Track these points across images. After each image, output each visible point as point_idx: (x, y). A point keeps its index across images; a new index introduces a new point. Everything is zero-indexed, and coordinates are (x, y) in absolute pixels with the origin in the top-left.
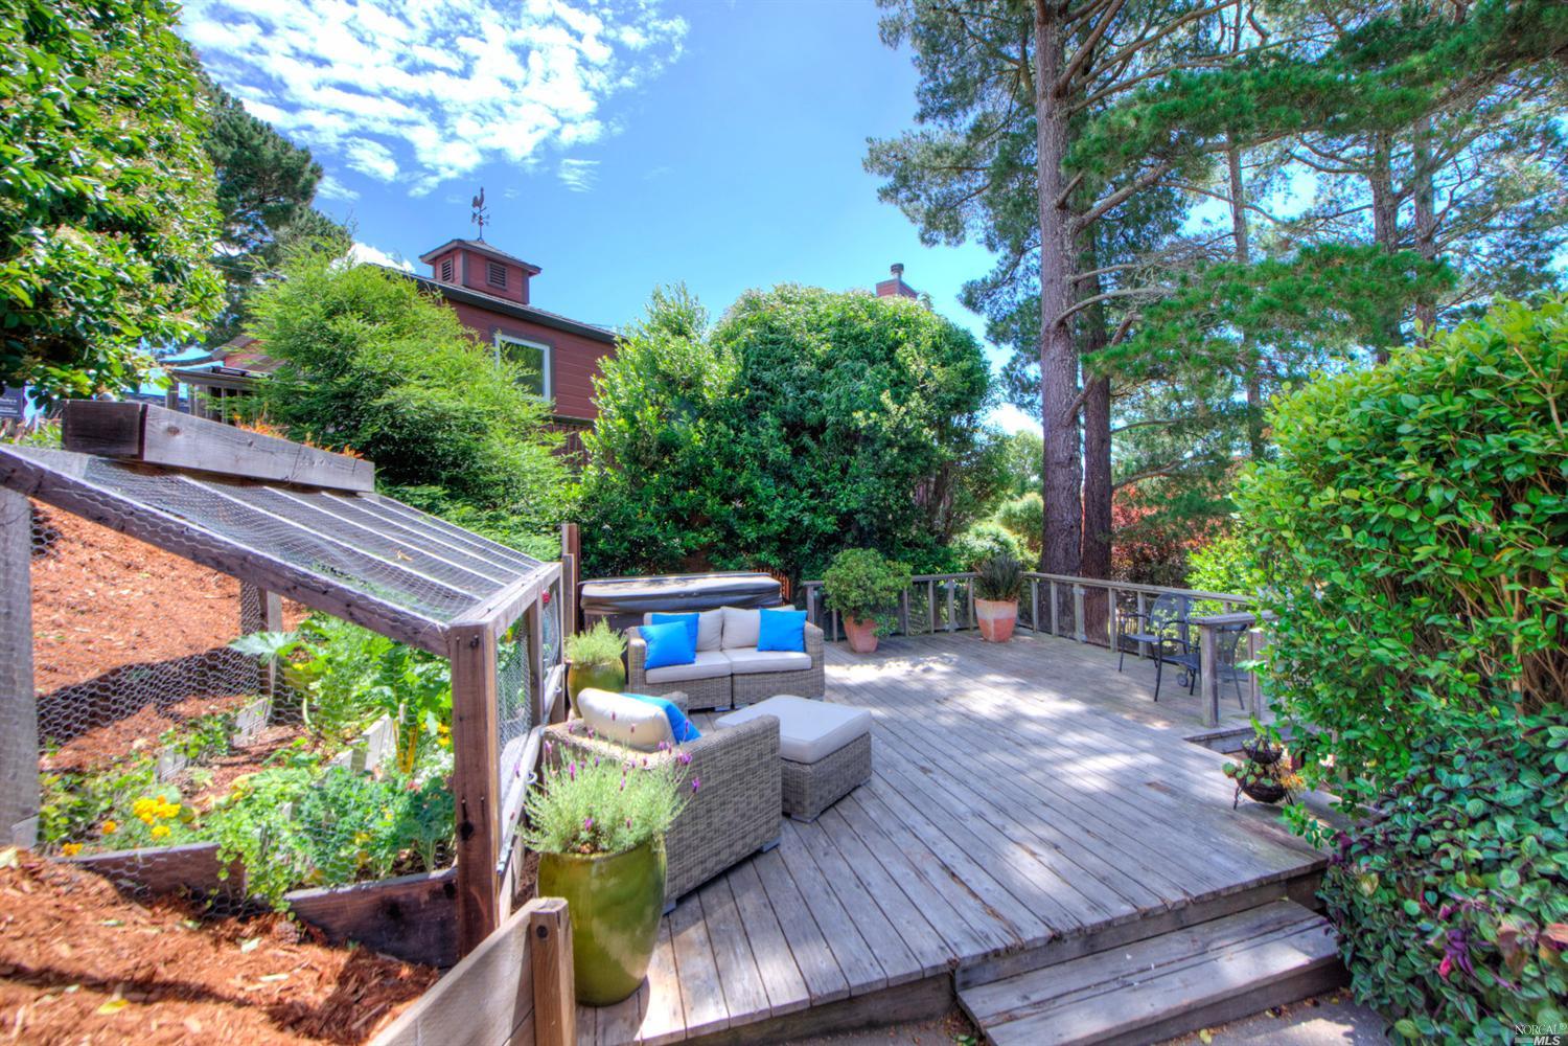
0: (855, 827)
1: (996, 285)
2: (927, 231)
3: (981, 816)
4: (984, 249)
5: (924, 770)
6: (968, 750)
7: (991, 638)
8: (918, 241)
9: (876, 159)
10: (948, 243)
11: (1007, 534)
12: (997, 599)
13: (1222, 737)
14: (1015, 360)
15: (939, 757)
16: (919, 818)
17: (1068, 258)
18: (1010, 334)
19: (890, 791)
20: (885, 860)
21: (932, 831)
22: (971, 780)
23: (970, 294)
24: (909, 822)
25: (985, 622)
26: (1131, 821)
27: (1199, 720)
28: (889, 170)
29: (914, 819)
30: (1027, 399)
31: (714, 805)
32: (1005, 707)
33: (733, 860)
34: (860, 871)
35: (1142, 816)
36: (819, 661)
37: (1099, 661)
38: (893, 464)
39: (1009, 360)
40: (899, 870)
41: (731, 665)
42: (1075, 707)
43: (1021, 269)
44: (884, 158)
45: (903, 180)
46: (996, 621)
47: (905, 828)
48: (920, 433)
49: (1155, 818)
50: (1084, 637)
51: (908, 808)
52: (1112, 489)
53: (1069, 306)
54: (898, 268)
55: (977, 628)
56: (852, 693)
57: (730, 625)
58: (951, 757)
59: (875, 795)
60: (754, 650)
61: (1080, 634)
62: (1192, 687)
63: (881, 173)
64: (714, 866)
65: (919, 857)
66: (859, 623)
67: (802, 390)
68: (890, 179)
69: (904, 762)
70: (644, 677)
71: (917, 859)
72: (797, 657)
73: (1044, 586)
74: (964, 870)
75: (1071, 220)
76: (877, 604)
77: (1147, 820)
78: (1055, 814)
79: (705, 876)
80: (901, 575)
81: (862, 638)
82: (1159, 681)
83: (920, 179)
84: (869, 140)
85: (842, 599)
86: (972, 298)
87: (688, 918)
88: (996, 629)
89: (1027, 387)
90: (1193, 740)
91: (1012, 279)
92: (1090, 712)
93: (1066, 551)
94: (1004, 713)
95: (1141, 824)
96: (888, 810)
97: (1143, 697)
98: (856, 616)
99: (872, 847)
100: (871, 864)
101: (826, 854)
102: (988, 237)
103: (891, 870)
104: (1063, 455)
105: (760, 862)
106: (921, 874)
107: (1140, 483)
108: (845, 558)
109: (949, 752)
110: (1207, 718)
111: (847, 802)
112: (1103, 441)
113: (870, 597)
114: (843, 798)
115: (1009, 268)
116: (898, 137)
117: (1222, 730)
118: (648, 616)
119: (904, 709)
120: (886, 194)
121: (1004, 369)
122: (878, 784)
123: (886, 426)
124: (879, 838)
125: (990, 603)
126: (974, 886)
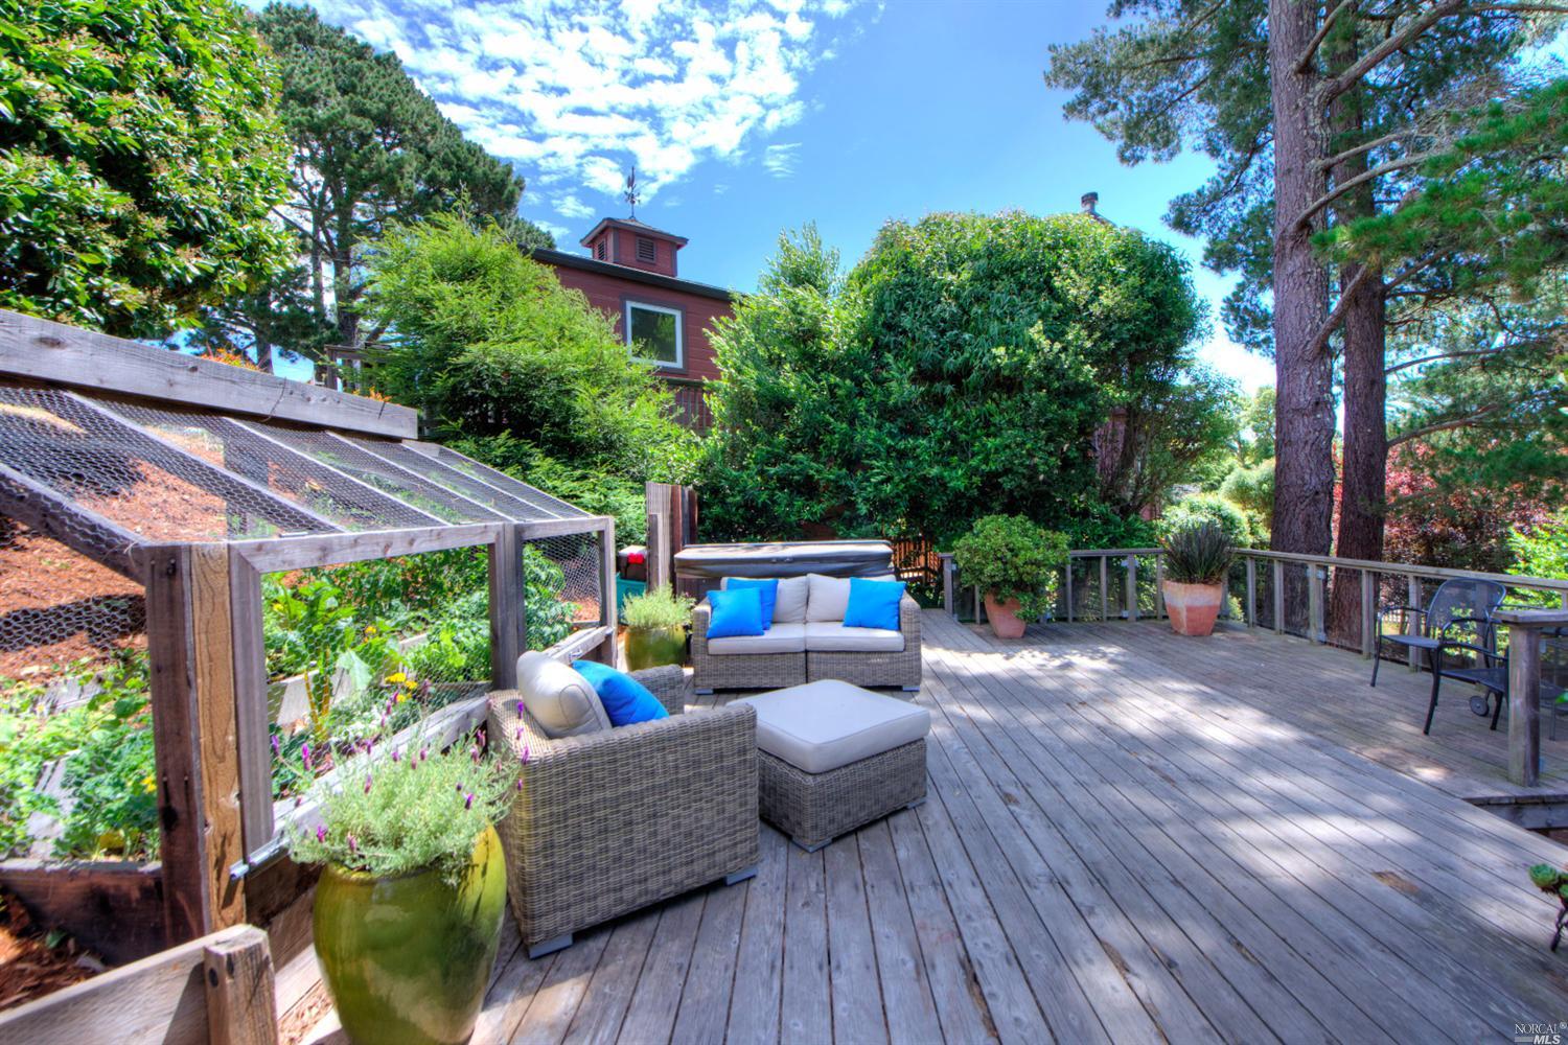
0: (868, 868)
1: (1216, 196)
2: (1127, 147)
3: (1062, 885)
4: (1204, 156)
5: (1008, 799)
6: (1084, 778)
7: (1183, 631)
8: (1117, 160)
9: (1060, 71)
10: (1157, 159)
11: (1234, 509)
12: (1192, 581)
13: (1545, 802)
14: (1242, 287)
15: (1035, 781)
16: (965, 870)
17: (1314, 137)
18: (1238, 257)
19: (944, 823)
20: (881, 929)
21: (976, 896)
22: (1071, 824)
23: (1181, 213)
24: (947, 875)
25: (1175, 610)
26: (1329, 941)
27: (1500, 770)
28: (1077, 80)
29: (958, 873)
30: (1262, 336)
31: (637, 816)
32: (1166, 723)
33: (669, 891)
34: (837, 942)
35: (1350, 933)
36: (914, 642)
37: (1343, 670)
38: (1042, 412)
39: (1234, 289)
40: (895, 952)
41: (805, 640)
42: (1279, 733)
43: (1252, 172)
44: (1070, 66)
45: (1095, 89)
46: (1190, 609)
47: (938, 883)
48: (1078, 372)
49: (1376, 941)
50: (1322, 636)
51: (957, 854)
52: (1386, 446)
53: (1315, 198)
54: (1090, 199)
55: (1166, 617)
56: (959, 684)
57: (816, 595)
58: (1055, 786)
59: (920, 826)
60: (840, 624)
61: (1316, 631)
62: (1496, 718)
63: (1067, 86)
64: (634, 896)
65: (934, 936)
66: (1001, 603)
67: (943, 333)
68: (1079, 91)
69: (984, 782)
70: (706, 647)
71: (929, 938)
72: (888, 636)
73: (1265, 568)
74: (998, 978)
75: (1319, 86)
76: (1021, 580)
77: (1361, 942)
78: (1188, 901)
79: (619, 909)
80: (1055, 547)
81: (1004, 620)
82: (1434, 703)
83: (1116, 82)
84: (1052, 48)
85: (977, 572)
86: (1183, 218)
87: (578, 965)
88: (1190, 620)
89: (1260, 320)
90: (1485, 804)
91: (1240, 186)
92: (1299, 742)
93: (1308, 525)
94: (1163, 730)
95: (1345, 948)
96: (926, 850)
97: (1406, 728)
98: (996, 594)
99: (874, 906)
100: (860, 934)
101: (806, 904)
102: (1209, 141)
103: (882, 949)
104: (1304, 399)
105: (716, 899)
106: (923, 966)
107: (1433, 439)
108: (984, 525)
109: (1055, 777)
110: (1516, 770)
111: (878, 831)
112: (1373, 383)
113: (1011, 572)
114: (873, 823)
115: (1235, 172)
116: (1088, 37)
117: (1547, 792)
118: (725, 580)
119: (1016, 711)
120: (1073, 110)
121: (1227, 301)
122: (933, 811)
123: (1032, 362)
124: (891, 892)
125: (1181, 586)
126: (999, 1009)
